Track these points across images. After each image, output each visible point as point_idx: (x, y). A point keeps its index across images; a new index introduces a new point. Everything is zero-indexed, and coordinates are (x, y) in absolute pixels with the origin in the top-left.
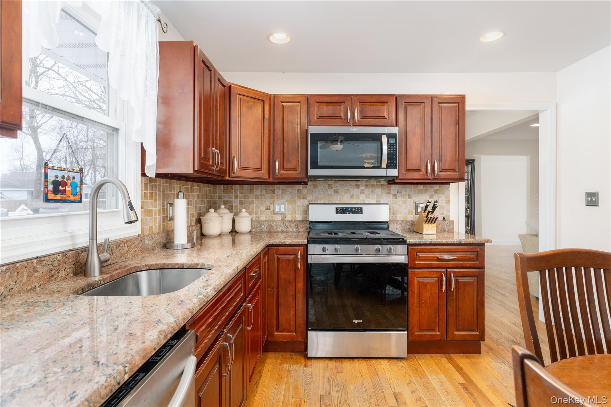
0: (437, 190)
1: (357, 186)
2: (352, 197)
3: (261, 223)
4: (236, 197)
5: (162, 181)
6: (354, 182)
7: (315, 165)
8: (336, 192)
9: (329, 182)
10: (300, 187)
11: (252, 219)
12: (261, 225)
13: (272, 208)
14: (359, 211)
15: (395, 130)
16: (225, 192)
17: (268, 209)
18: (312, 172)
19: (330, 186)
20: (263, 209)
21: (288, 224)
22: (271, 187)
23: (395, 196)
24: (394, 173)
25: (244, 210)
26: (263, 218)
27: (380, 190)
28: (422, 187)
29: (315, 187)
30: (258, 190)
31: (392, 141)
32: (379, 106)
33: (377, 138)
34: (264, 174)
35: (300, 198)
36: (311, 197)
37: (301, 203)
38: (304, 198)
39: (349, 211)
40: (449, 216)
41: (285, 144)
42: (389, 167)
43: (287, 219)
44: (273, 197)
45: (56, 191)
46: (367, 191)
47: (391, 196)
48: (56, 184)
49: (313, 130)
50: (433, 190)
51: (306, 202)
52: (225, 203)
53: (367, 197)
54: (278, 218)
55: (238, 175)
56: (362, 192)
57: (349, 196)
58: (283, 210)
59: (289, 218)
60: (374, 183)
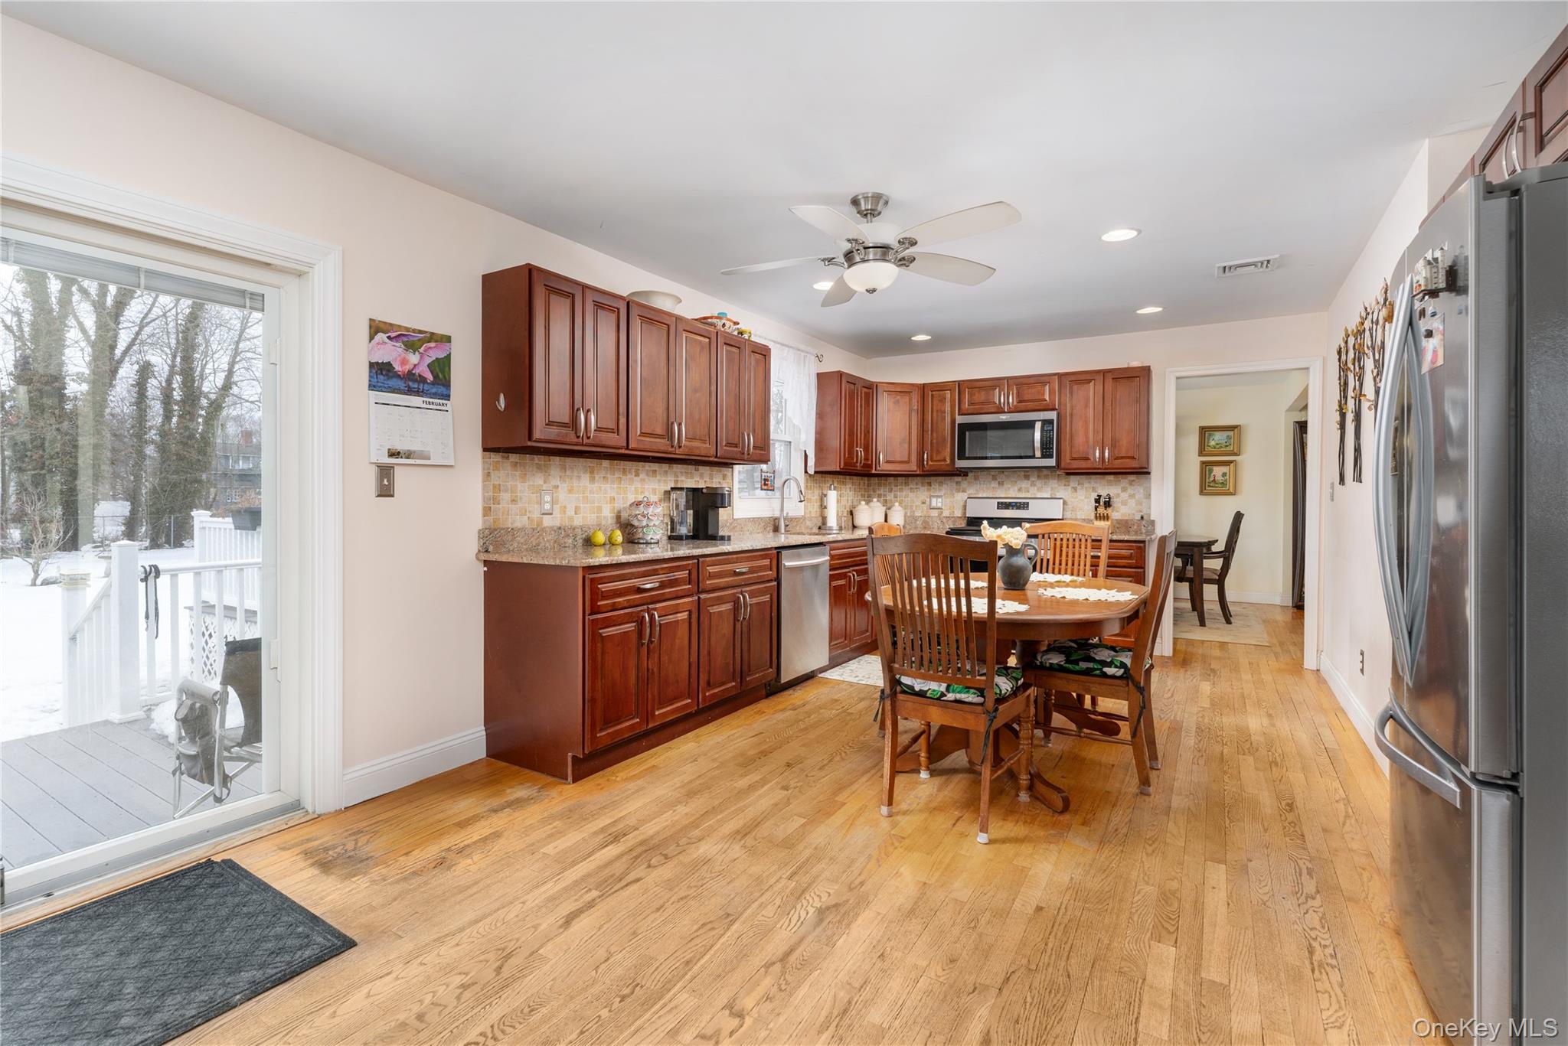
0: (1133, 481)
1: (1027, 477)
2: (1020, 490)
3: (915, 519)
4: (891, 491)
5: (819, 475)
6: (1023, 473)
7: (962, 456)
8: (1001, 484)
9: (993, 473)
10: (959, 479)
11: (906, 513)
12: (916, 520)
13: (928, 502)
14: (1024, 506)
15: (1052, 415)
16: (880, 485)
17: (924, 503)
18: (961, 464)
19: (994, 478)
20: (919, 503)
21: (944, 520)
22: (927, 480)
23: (1075, 489)
24: (1052, 462)
25: (897, 504)
26: (918, 514)
27: (1056, 481)
28: (1111, 477)
29: (976, 478)
30: (913, 483)
31: (1048, 427)
32: (1039, 387)
33: (1030, 425)
34: (913, 467)
35: (959, 491)
36: (971, 491)
37: (961, 497)
38: (964, 491)
39: (1013, 506)
40: (1149, 515)
41: (935, 435)
42: (1044, 456)
43: (944, 515)
44: (929, 490)
45: (765, 484)
46: (1039, 483)
47: (1069, 488)
48: (765, 480)
49: (959, 419)
50: (1127, 481)
51: (965, 496)
52: (879, 496)
53: (1039, 490)
54: (935, 513)
55: (885, 469)
56: (1032, 484)
57: (1016, 489)
58: (939, 505)
59: (946, 513)
60: (1049, 473)
